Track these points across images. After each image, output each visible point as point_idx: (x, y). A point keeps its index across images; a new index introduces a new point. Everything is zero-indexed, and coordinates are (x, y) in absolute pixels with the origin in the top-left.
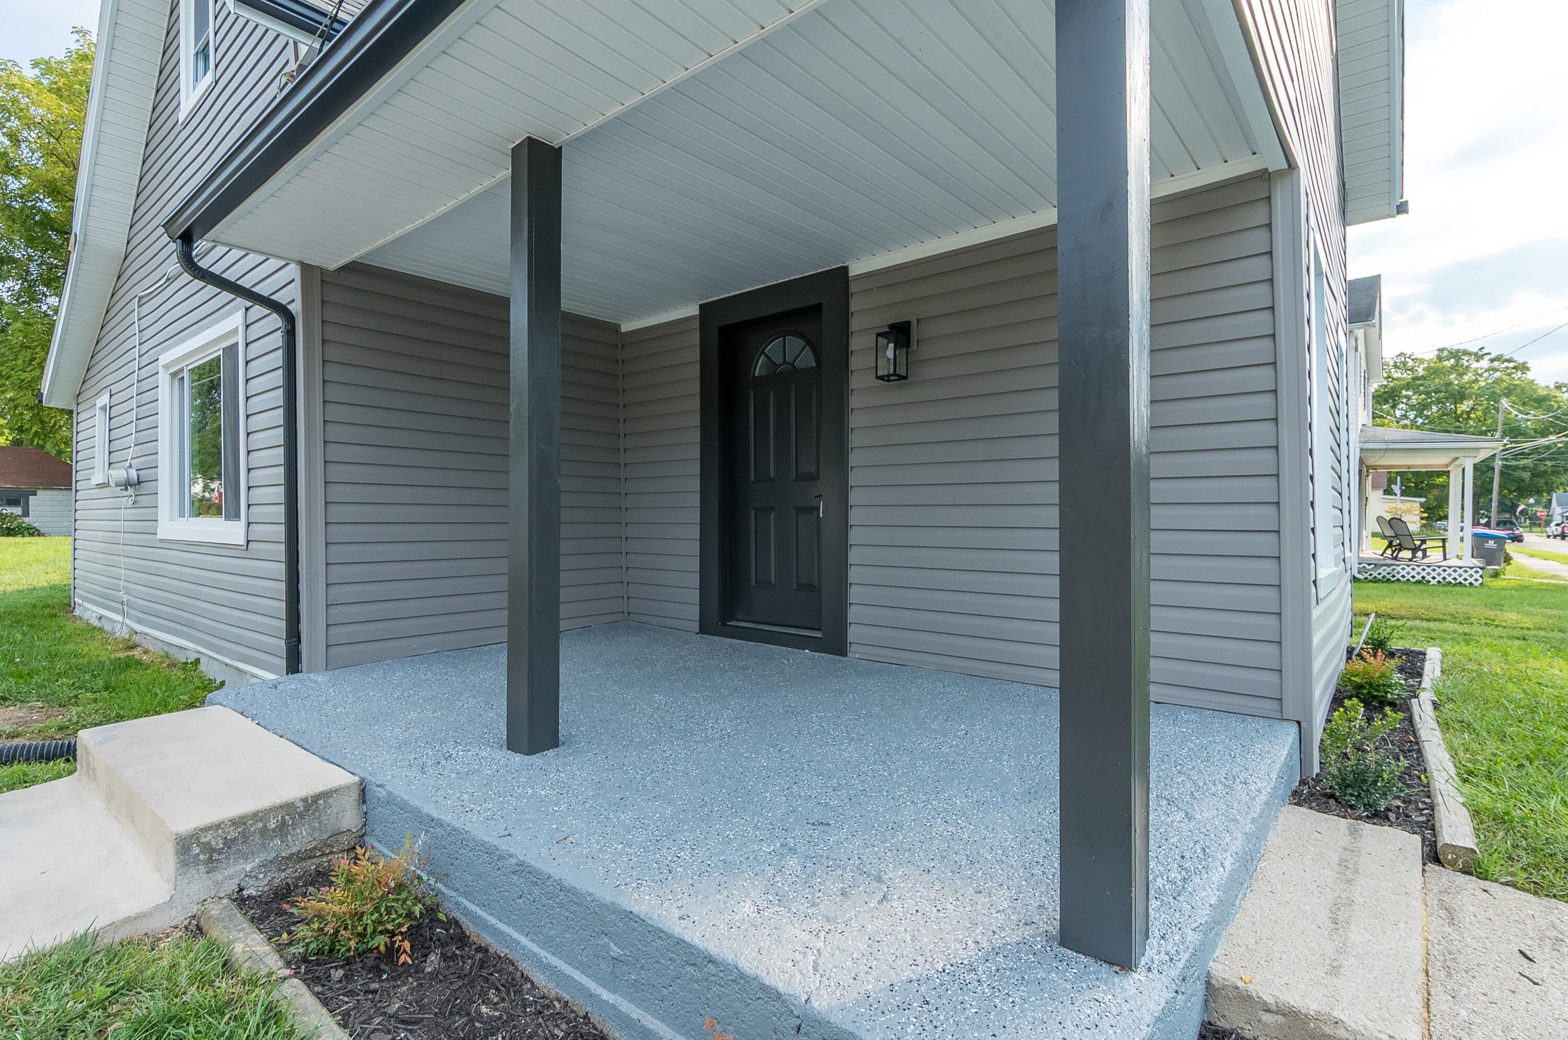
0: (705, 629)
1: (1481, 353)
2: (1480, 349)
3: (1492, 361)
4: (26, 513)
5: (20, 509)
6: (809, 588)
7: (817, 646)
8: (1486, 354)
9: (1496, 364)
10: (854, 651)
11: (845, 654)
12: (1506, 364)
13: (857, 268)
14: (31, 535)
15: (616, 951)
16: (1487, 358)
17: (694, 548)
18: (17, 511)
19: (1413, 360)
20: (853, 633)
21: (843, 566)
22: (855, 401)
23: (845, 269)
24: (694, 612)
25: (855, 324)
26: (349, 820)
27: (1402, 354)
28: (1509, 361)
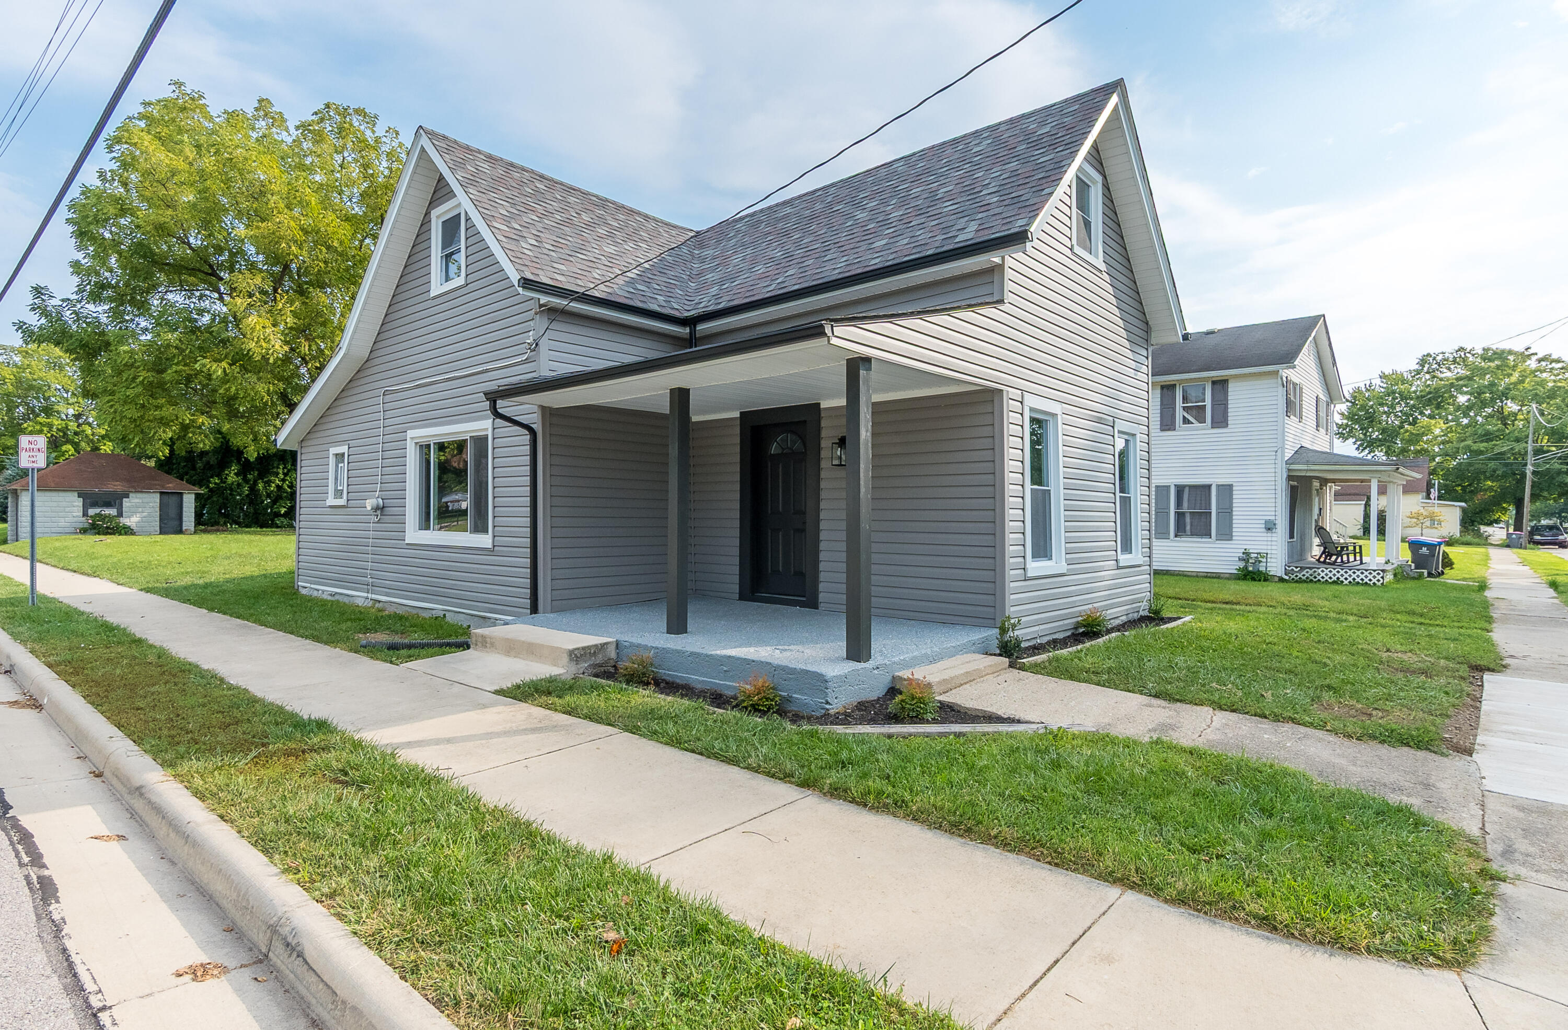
0: (742, 597)
1: (1527, 353)
2: (1527, 349)
3: (1539, 361)
4: (120, 514)
5: (115, 510)
6: (800, 574)
7: (803, 605)
8: (1533, 354)
9: (1544, 363)
10: (822, 606)
11: (817, 608)
12: (1554, 365)
13: (824, 404)
14: (126, 534)
15: (725, 669)
16: (1534, 358)
17: (736, 551)
18: (112, 512)
19: (1473, 355)
20: (822, 597)
21: (816, 562)
22: (823, 474)
23: (819, 404)
24: (736, 588)
25: (824, 434)
26: (613, 655)
27: (1461, 349)
28: (1558, 361)
